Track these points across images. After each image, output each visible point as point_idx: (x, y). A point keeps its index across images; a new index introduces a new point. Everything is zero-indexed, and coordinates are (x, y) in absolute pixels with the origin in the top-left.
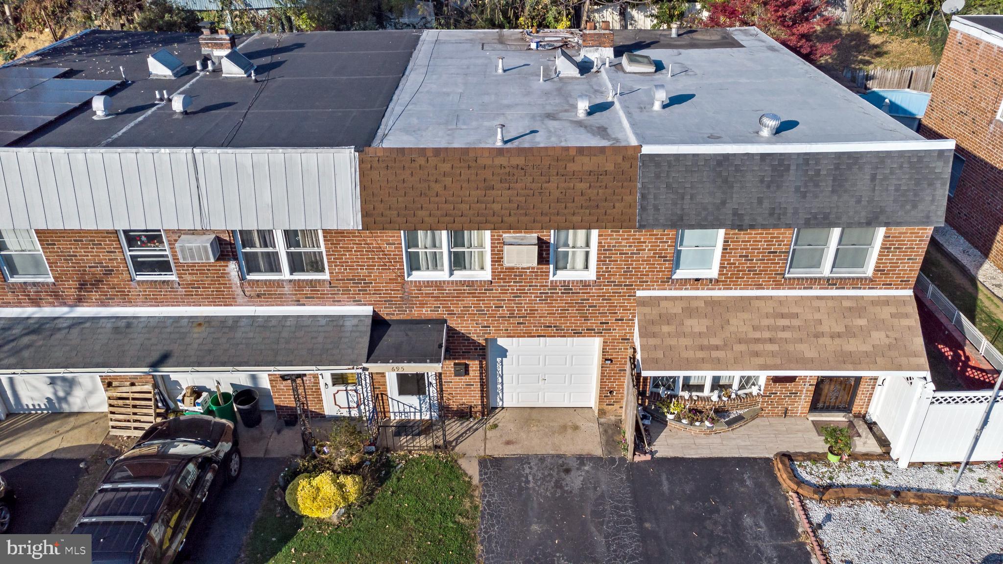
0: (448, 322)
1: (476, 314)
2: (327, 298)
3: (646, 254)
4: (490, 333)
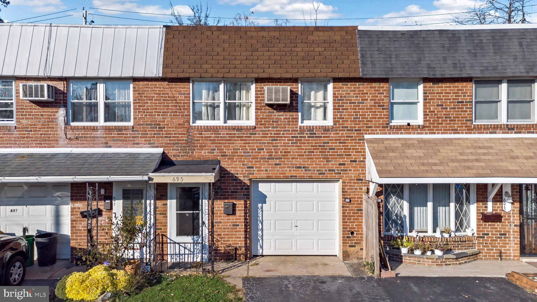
0: (222, 163)
1: (243, 156)
2: (129, 140)
3: (369, 103)
4: (253, 174)
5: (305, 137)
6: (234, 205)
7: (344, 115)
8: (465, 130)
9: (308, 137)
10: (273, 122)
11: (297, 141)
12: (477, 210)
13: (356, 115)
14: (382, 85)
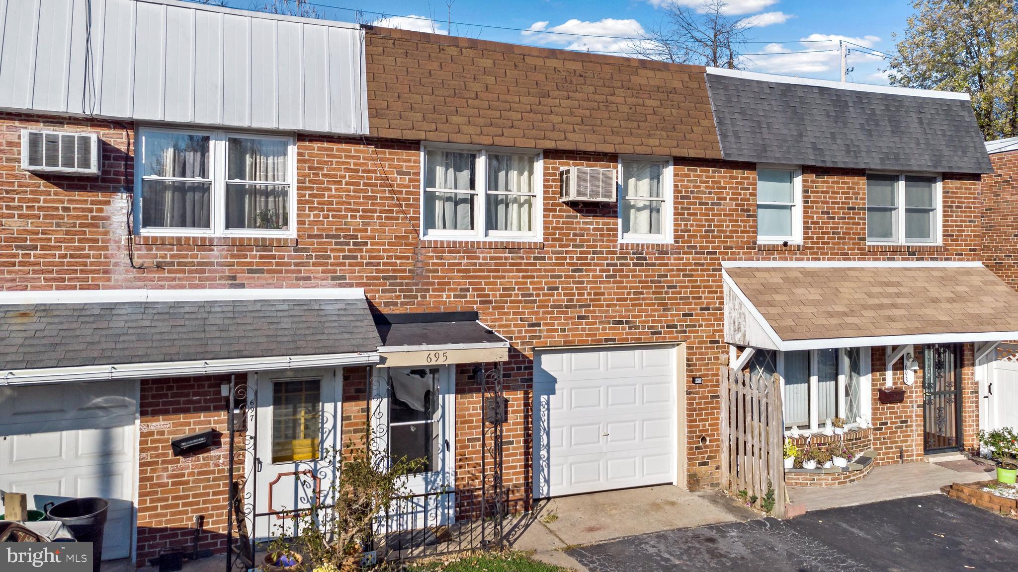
0: (480, 317)
1: (520, 302)
2: (287, 271)
3: (728, 205)
4: (540, 337)
5: (629, 265)
6: (505, 403)
7: (692, 226)
8: (857, 254)
9: (635, 265)
10: (575, 235)
11: (615, 273)
12: (873, 385)
13: (710, 226)
14: (747, 173)
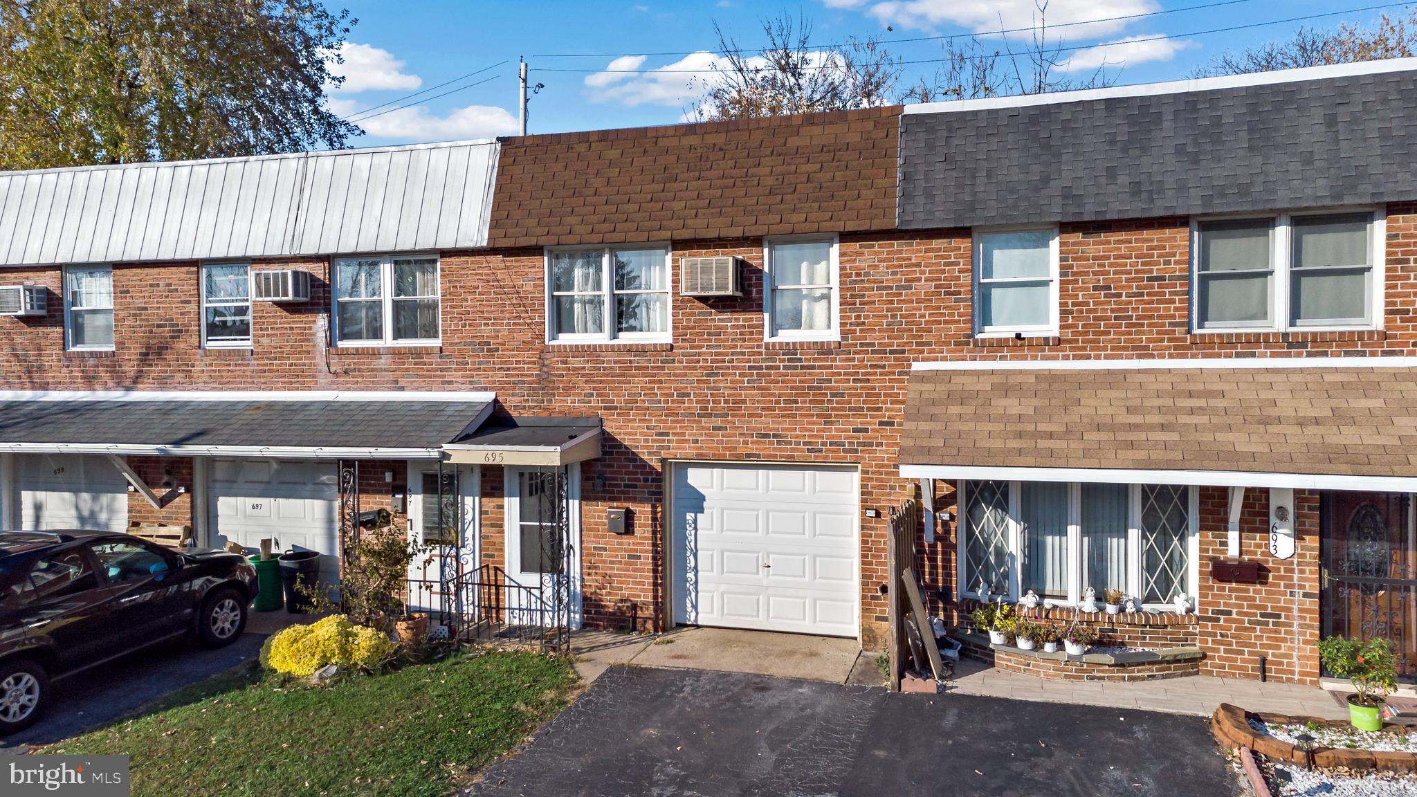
0: (605, 423)
1: (648, 409)
3: (924, 287)
4: (670, 448)
5: (778, 368)
6: (629, 515)
7: (866, 317)
8: (1168, 348)
9: (785, 368)
11: (760, 377)
12: (1202, 550)
13: (894, 316)
